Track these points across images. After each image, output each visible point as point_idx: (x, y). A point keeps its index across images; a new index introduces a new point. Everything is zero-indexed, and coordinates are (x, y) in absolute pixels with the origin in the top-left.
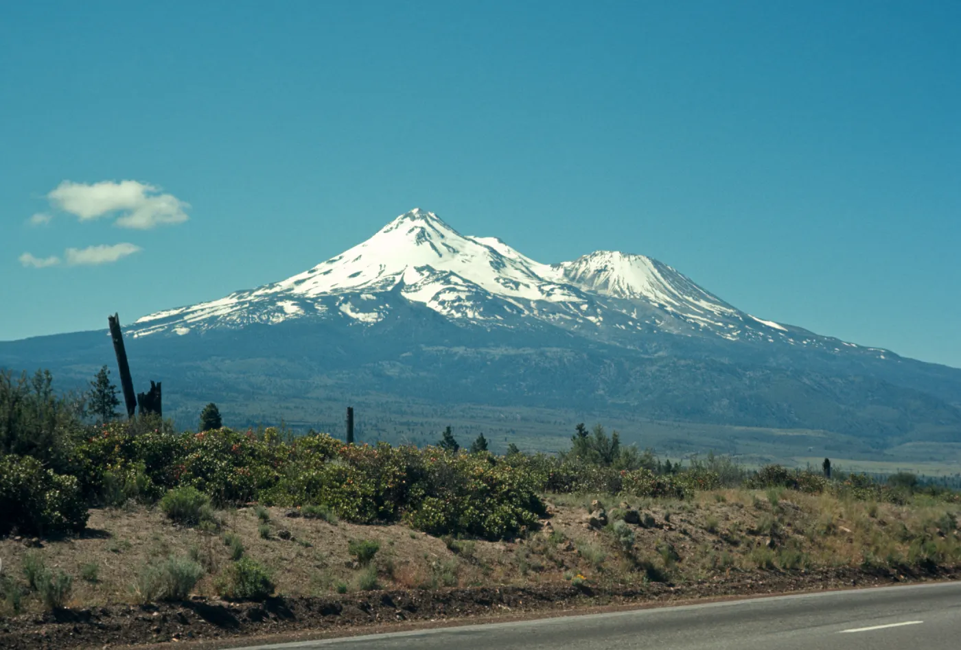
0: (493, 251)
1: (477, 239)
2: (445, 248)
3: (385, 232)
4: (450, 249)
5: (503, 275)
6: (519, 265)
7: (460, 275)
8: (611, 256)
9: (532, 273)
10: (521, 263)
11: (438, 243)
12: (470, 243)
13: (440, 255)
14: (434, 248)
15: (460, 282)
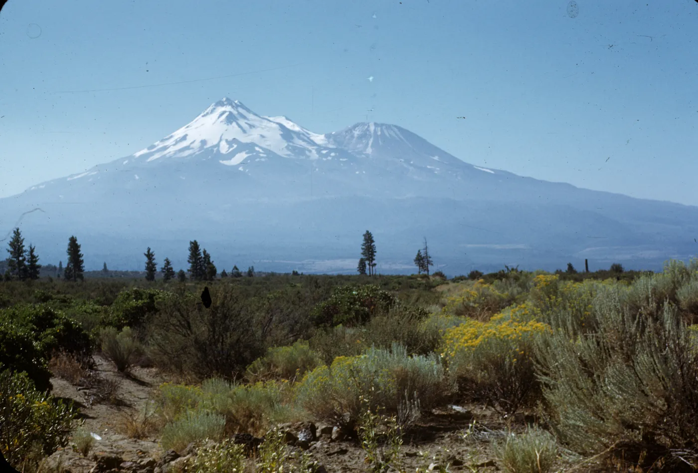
0: (282, 126)
1: (271, 119)
2: (247, 125)
3: (203, 116)
4: (251, 126)
5: (291, 144)
6: (301, 136)
7: (260, 145)
8: (369, 126)
9: (312, 141)
10: (303, 134)
11: (242, 122)
12: (266, 121)
13: (244, 131)
14: (240, 126)
15: (261, 151)
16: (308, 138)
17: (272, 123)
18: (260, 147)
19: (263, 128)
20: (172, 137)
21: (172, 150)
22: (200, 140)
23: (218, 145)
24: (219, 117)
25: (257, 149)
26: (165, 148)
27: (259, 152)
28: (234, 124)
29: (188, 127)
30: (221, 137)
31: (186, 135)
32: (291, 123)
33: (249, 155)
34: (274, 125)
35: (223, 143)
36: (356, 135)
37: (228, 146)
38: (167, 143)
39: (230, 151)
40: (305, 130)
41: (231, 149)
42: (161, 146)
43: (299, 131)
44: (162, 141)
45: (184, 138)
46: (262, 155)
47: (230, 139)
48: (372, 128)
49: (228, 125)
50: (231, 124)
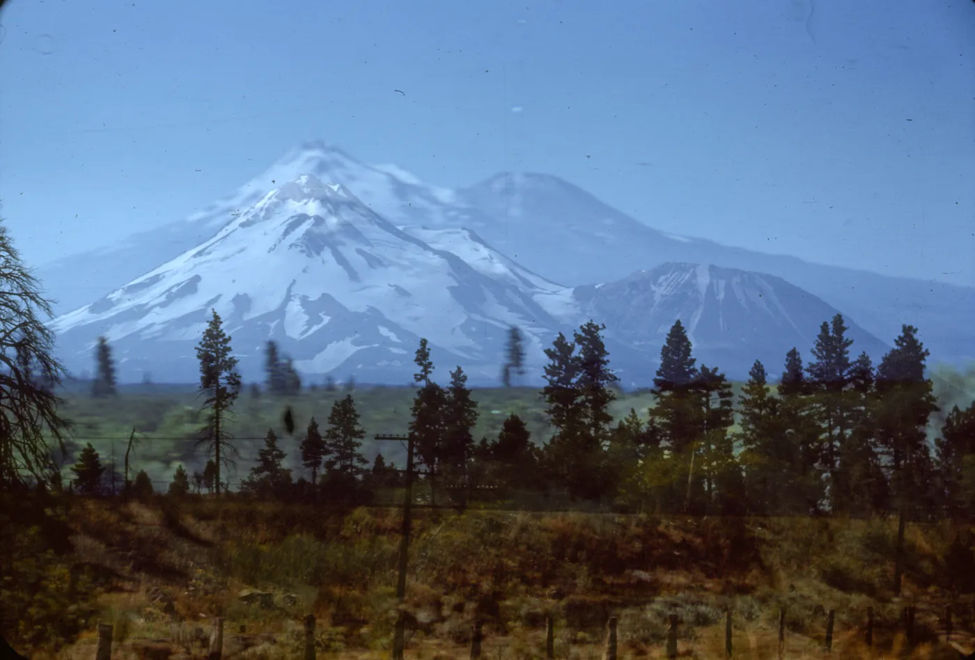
0: (455, 263)
4: (375, 262)
5: (478, 317)
6: (508, 292)
7: (394, 319)
8: (694, 276)
9: (537, 308)
10: (515, 289)
11: (350, 250)
12: (413, 245)
13: (353, 275)
14: (341, 260)
15: (393, 337)
16: (527, 299)
17: (430, 254)
18: (393, 327)
19: (404, 268)
20: (156, 279)
21: (157, 318)
22: (233, 295)
23: (281, 312)
24: (286, 233)
25: (384, 331)
26: (141, 311)
27: (386, 342)
28: (327, 254)
29: (199, 254)
30: (289, 290)
31: (197, 279)
32: (485, 252)
33: (359, 348)
34: (436, 260)
35: (295, 307)
36: (657, 298)
37: (306, 318)
38: (144, 298)
39: (311, 332)
40: (519, 271)
41: (315, 328)
42: (126, 305)
43: (505, 276)
44: (132, 290)
45: (191, 286)
46: (395, 350)
47: (314, 296)
48: (703, 280)
49: (309, 255)
50: (318, 253)
